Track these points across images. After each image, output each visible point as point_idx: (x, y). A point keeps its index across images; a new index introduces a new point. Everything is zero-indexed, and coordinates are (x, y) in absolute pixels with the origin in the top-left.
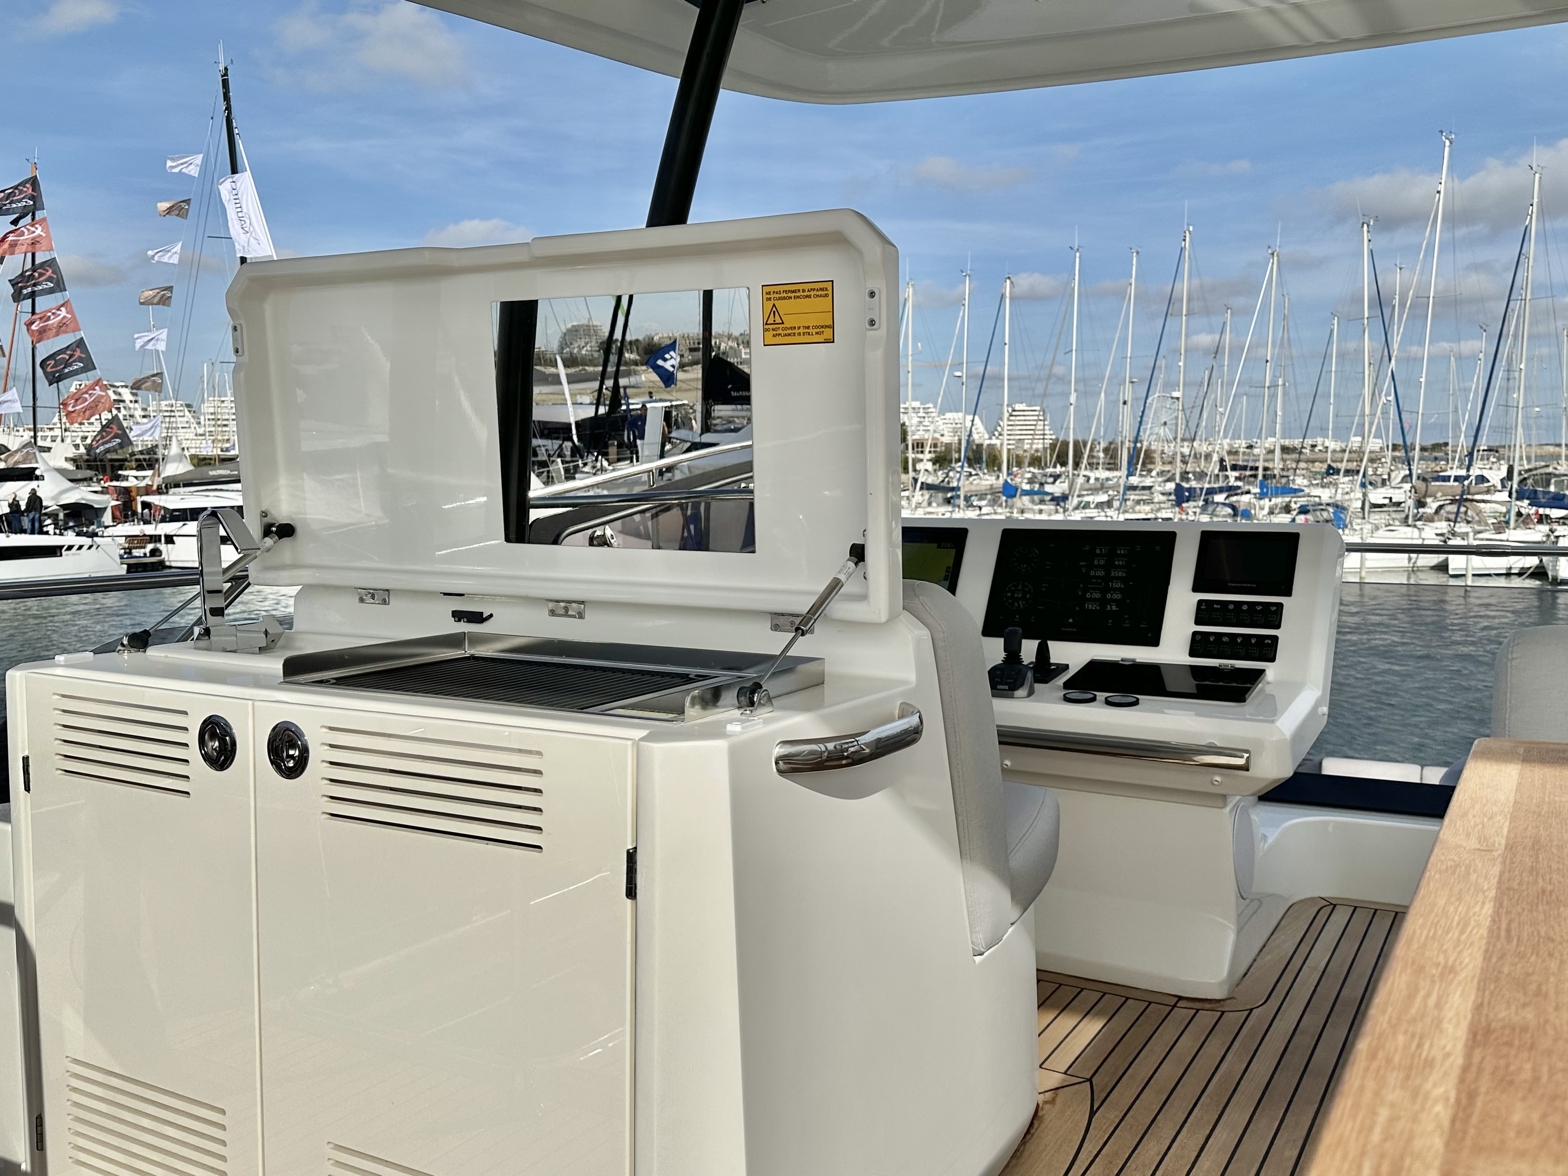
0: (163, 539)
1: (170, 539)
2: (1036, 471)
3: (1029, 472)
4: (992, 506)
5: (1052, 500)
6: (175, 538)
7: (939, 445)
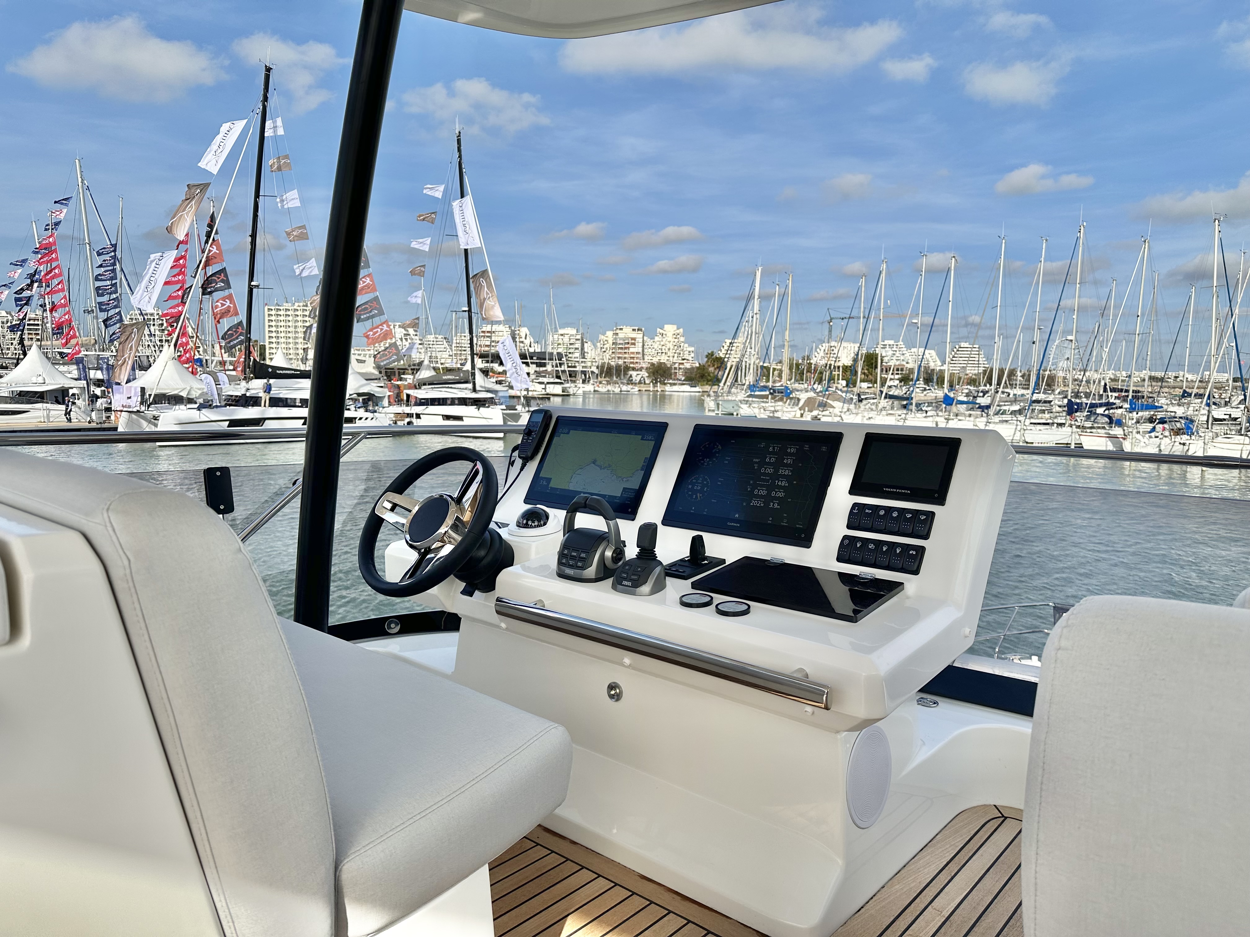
0: (414, 416)
1: (418, 416)
2: (972, 388)
3: (967, 389)
4: (936, 411)
5: (979, 408)
6: (421, 416)
7: (905, 369)
